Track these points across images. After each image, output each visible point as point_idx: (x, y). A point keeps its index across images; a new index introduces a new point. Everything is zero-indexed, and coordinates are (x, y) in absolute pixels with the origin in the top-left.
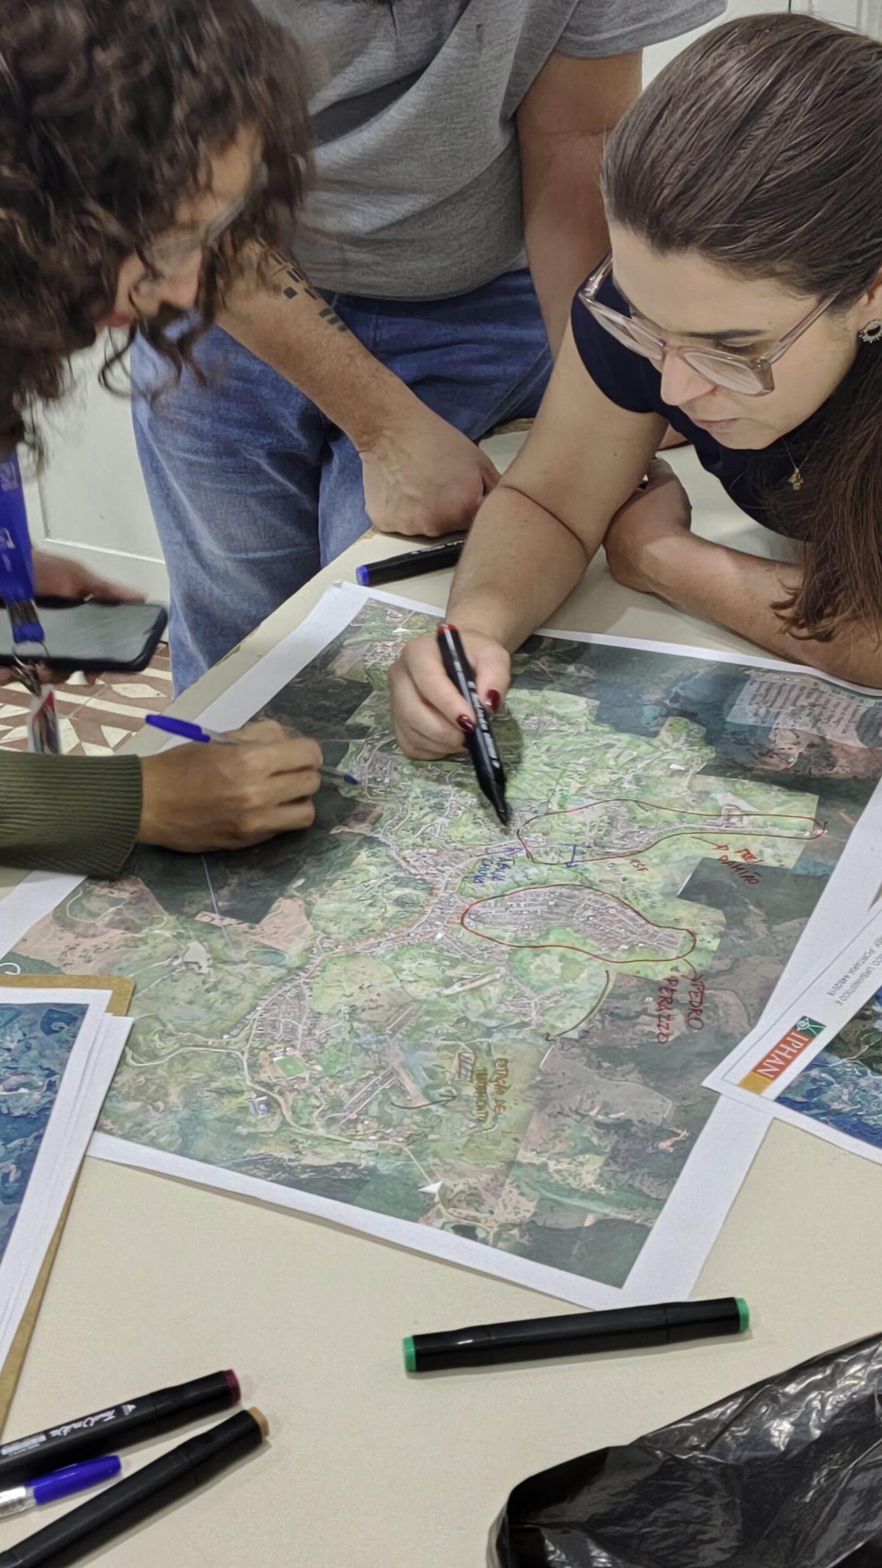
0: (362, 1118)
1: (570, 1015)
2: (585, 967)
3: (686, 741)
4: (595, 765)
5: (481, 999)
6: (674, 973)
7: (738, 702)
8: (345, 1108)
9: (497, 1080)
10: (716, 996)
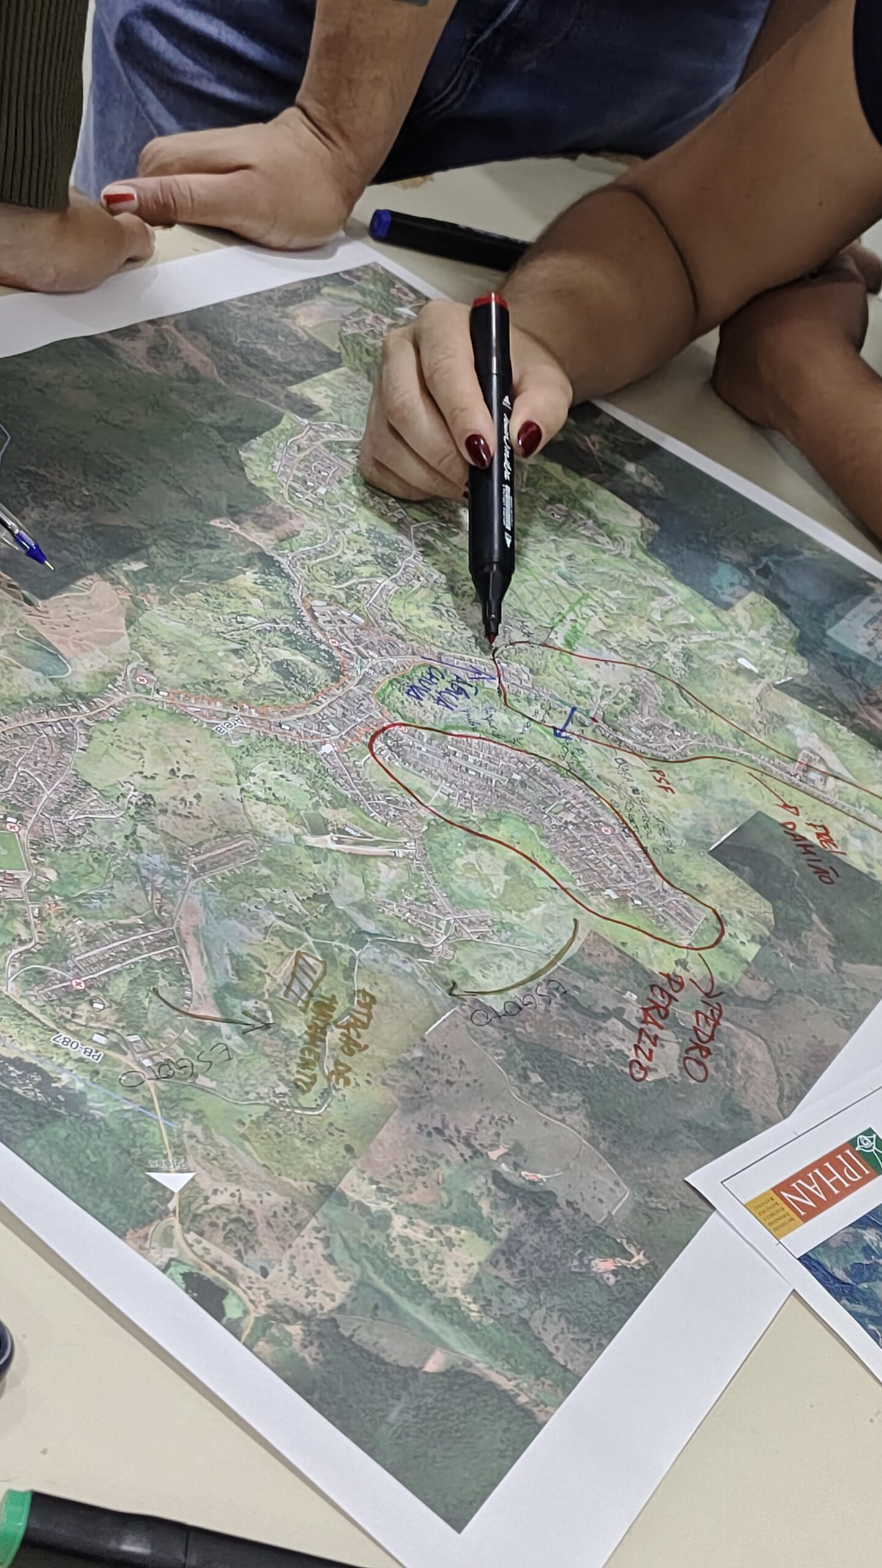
0: (93, 993)
1: (499, 967)
2: (544, 900)
3: (769, 635)
4: (630, 608)
5: (363, 877)
6: (679, 971)
7: (849, 615)
8: (70, 963)
9: (347, 1027)
10: (737, 1036)
